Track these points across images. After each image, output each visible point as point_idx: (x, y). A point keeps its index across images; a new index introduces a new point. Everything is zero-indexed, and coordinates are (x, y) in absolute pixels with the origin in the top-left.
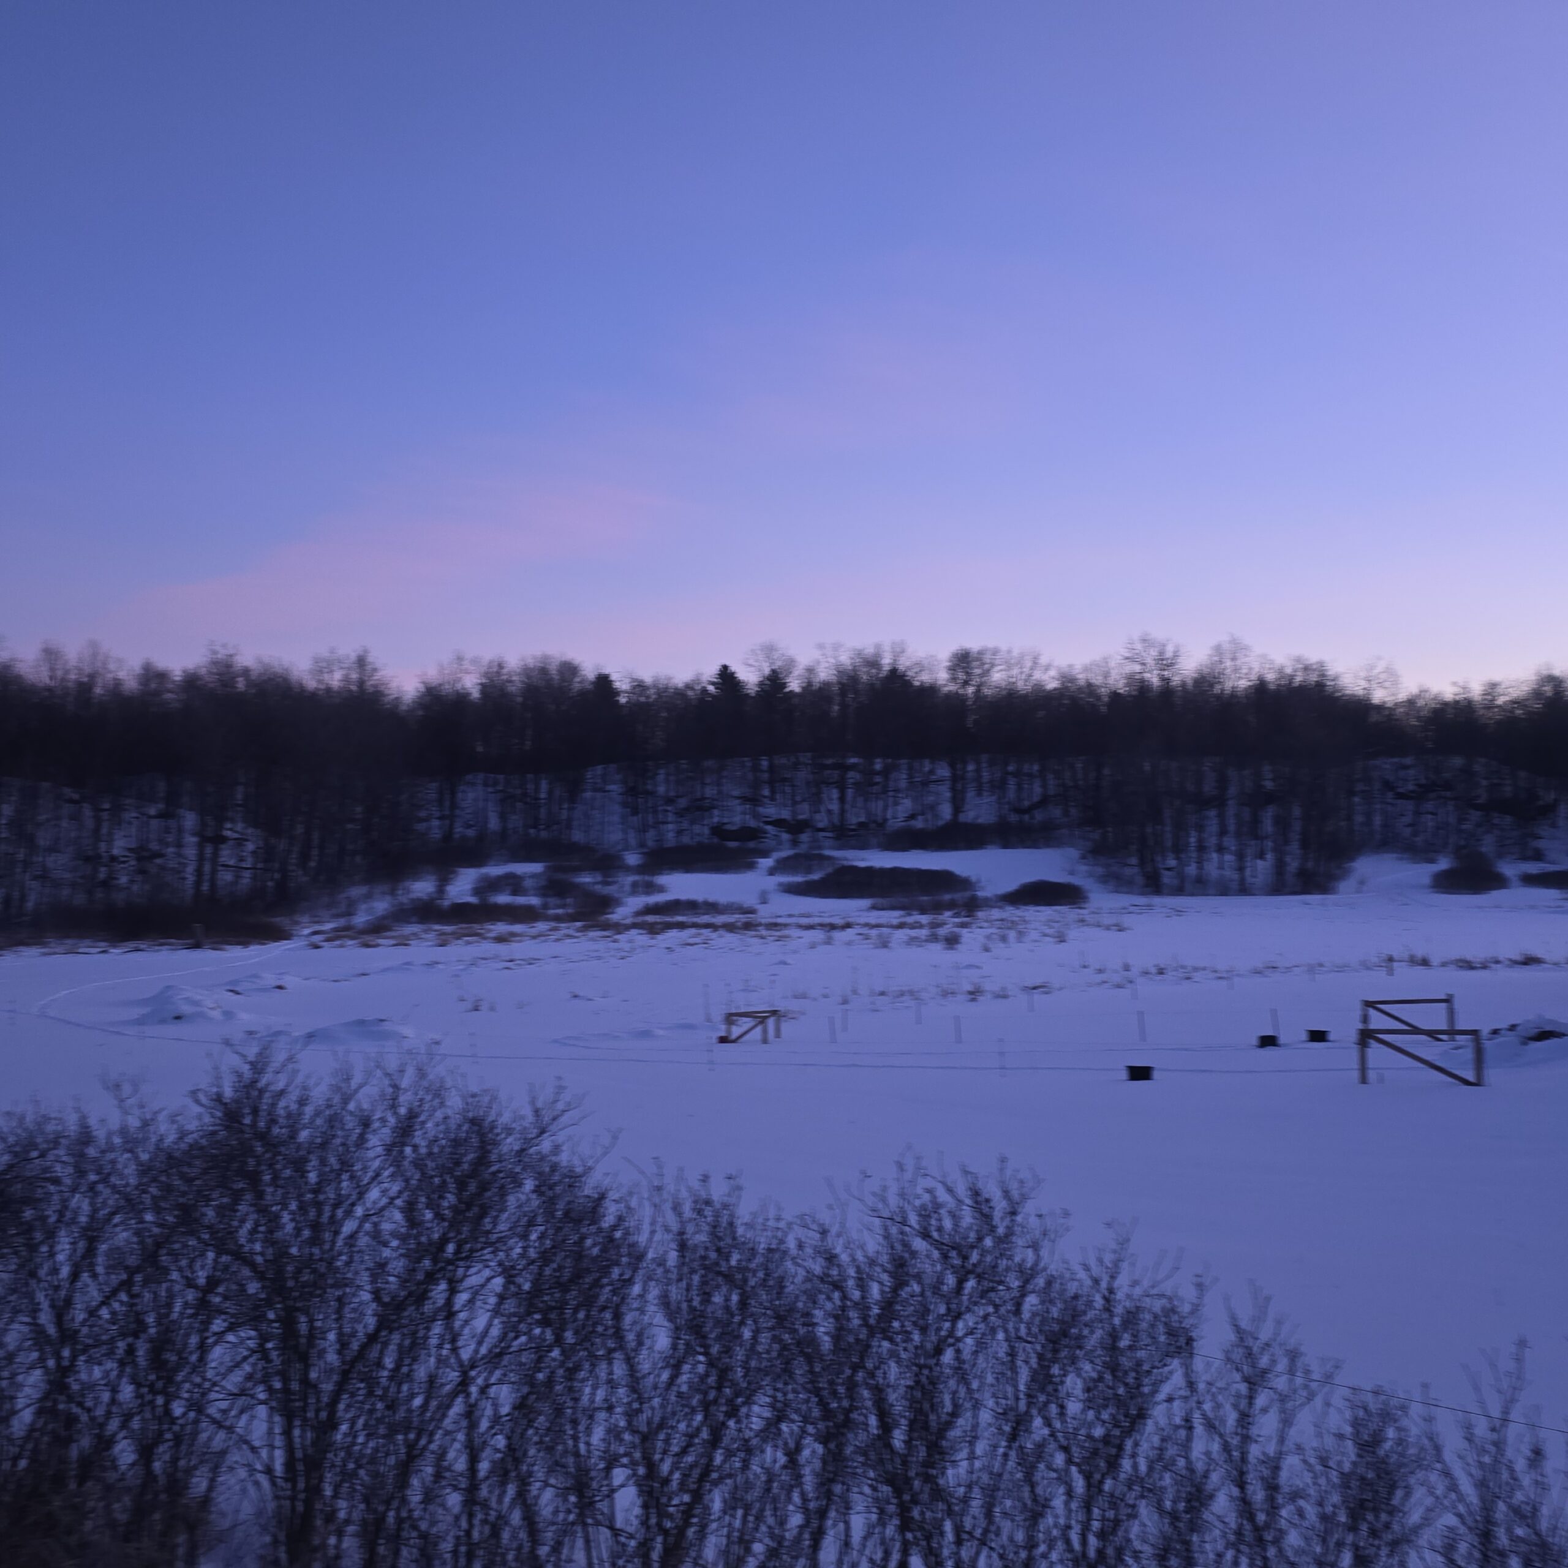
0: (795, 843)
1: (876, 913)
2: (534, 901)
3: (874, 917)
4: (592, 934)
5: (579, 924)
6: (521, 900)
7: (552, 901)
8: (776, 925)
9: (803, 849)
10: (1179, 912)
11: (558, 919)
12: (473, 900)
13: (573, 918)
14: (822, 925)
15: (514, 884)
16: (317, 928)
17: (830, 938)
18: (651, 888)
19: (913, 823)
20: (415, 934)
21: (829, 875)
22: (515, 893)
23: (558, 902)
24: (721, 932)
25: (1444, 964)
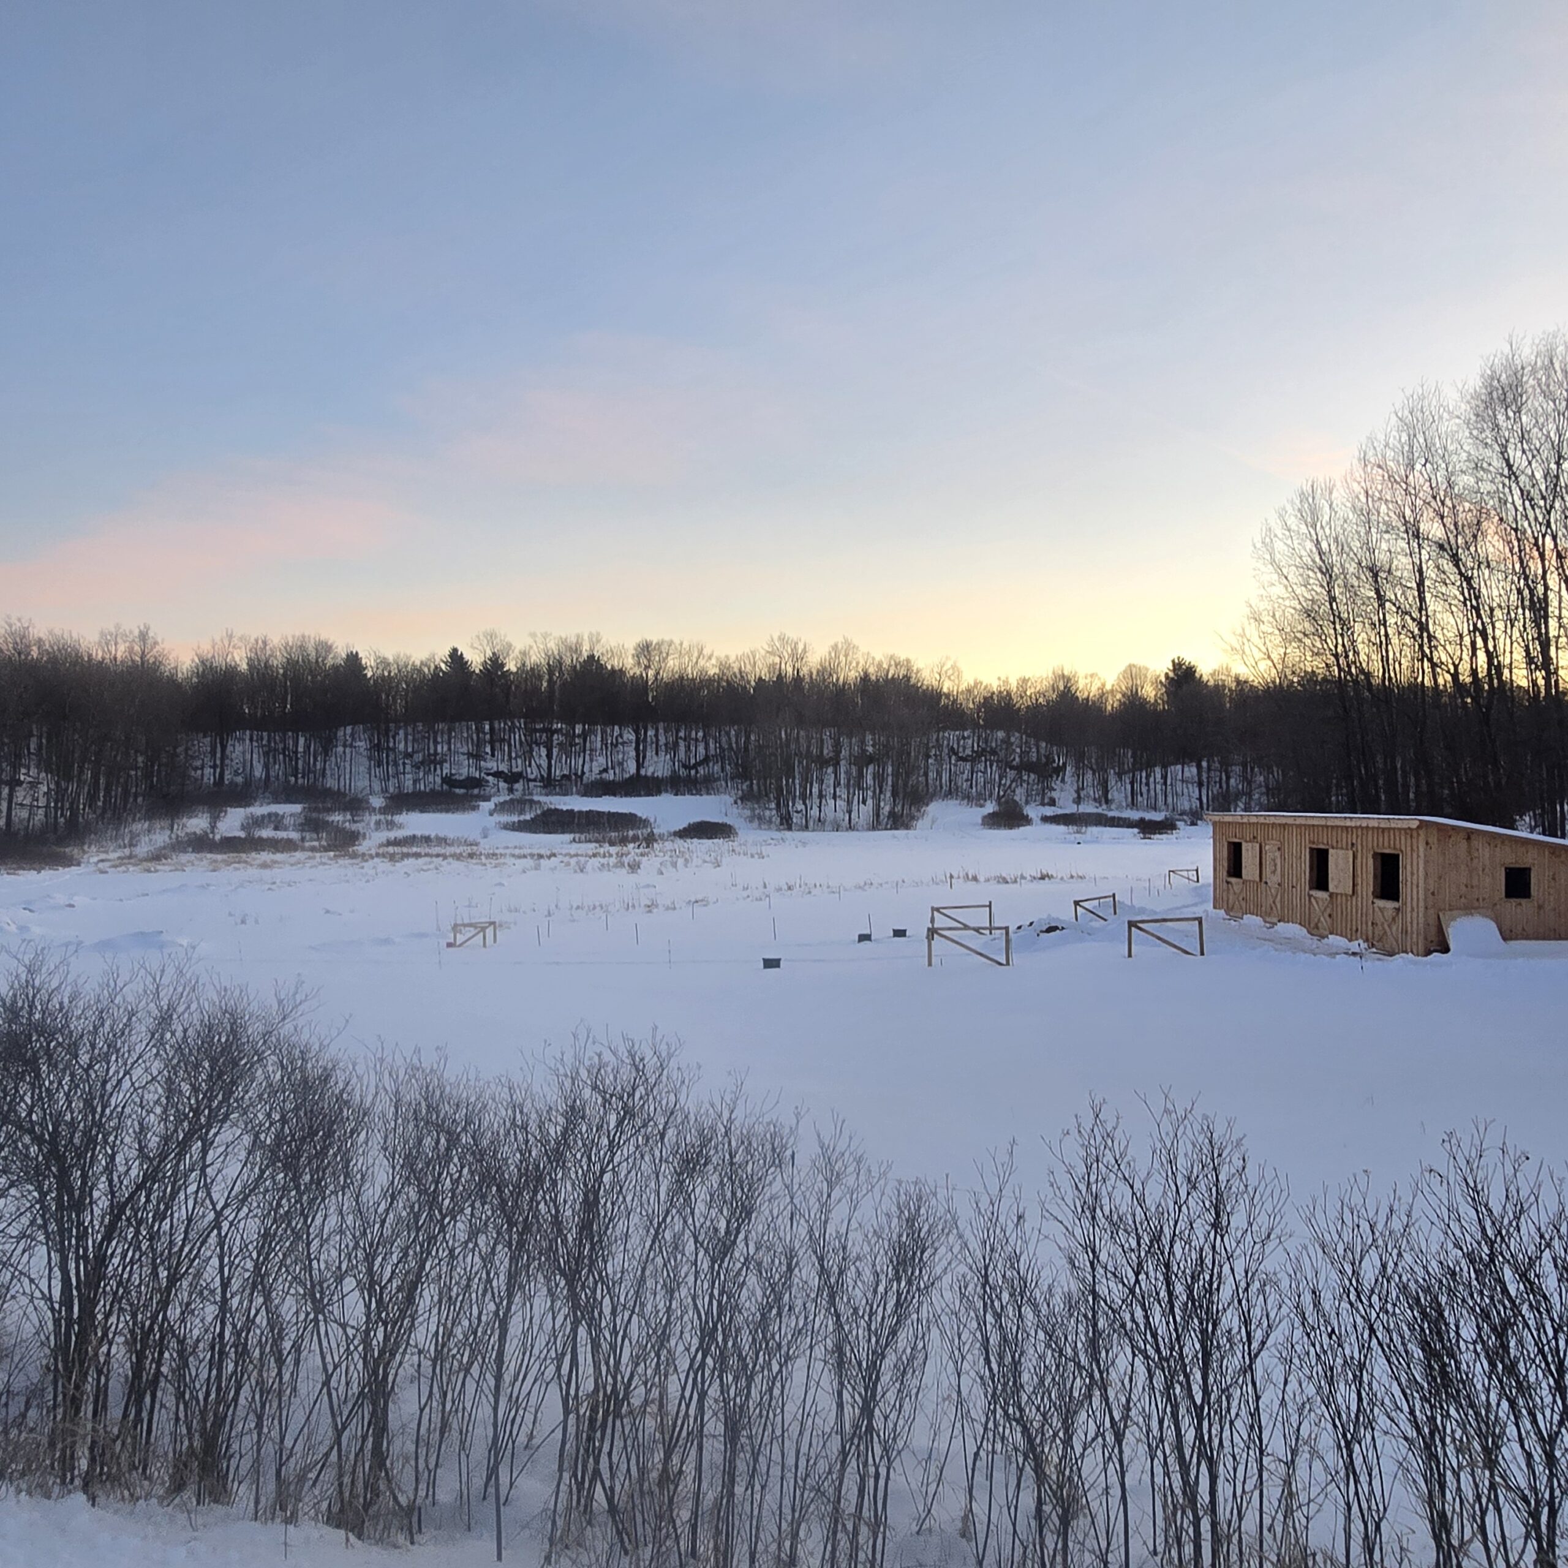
0: (511, 790)
1: (575, 845)
2: (294, 835)
3: (574, 848)
4: (341, 861)
5: (332, 854)
6: (281, 835)
7: (308, 835)
8: (494, 855)
9: (517, 795)
10: (804, 844)
11: (313, 849)
12: (242, 834)
13: (326, 849)
14: (532, 855)
15: (277, 822)
16: (103, 856)
17: (539, 865)
18: (391, 825)
19: (604, 775)
20: (189, 862)
21: (537, 816)
22: (276, 828)
23: (315, 836)
24: (450, 860)
25: (988, 880)
